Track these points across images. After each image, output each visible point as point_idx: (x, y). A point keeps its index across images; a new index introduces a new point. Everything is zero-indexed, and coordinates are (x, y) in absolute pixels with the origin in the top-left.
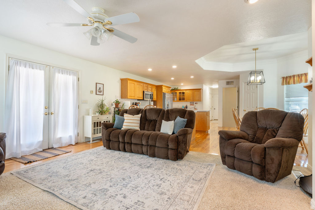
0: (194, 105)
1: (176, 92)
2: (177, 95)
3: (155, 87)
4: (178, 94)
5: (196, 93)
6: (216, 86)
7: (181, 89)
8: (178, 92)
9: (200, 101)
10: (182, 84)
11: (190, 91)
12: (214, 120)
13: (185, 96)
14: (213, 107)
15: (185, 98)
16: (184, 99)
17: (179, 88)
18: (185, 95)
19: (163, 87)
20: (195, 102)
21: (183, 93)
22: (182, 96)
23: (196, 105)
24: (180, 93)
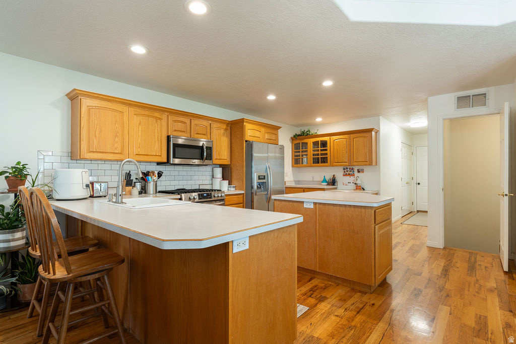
0: (353, 175)
1: (305, 141)
2: (309, 150)
3: (224, 126)
4: (310, 146)
5: (359, 141)
6: (419, 122)
7: (319, 133)
8: (310, 142)
9: (371, 164)
10: (319, 120)
11: (342, 137)
12: (418, 211)
13: (328, 152)
14: (415, 179)
15: (328, 156)
16: (324, 160)
17: (313, 132)
18: (328, 148)
19: (248, 126)
20: (356, 169)
21: (324, 144)
22: (320, 152)
23: (359, 175)
24: (315, 144)
